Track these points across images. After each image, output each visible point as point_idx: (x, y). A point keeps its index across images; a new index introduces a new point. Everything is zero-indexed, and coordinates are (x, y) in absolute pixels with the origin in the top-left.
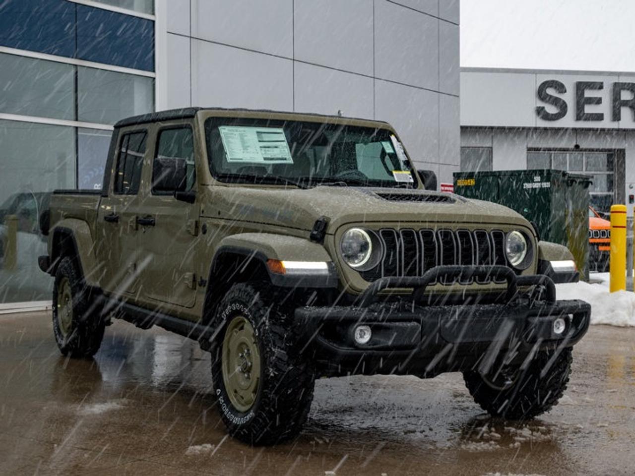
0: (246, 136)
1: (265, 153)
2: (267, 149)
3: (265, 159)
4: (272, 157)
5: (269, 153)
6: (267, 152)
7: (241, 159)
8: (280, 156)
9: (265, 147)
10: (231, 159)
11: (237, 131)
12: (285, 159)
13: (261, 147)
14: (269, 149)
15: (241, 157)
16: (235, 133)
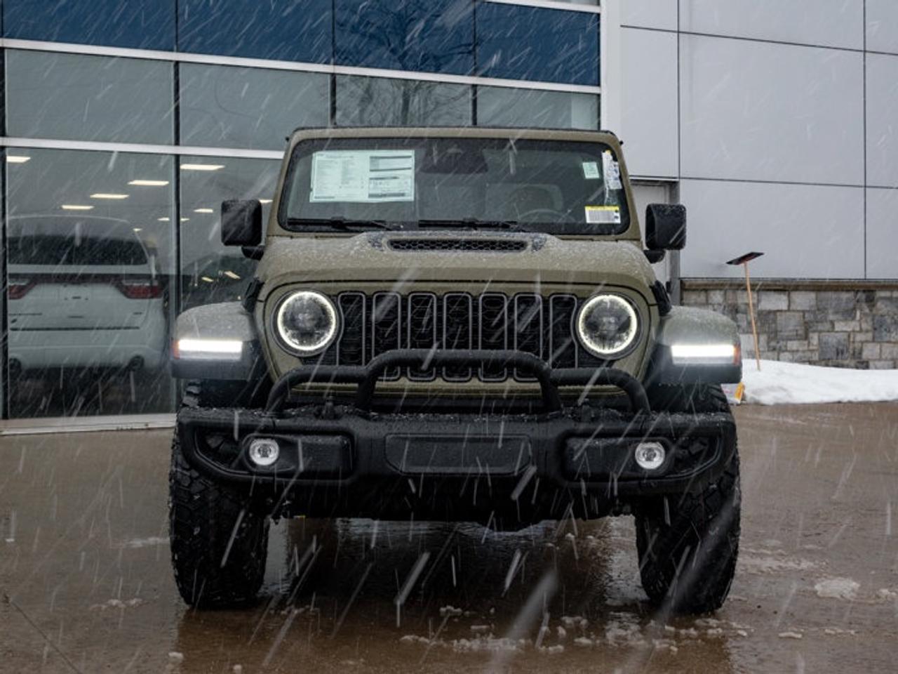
0: (353, 164)
1: (374, 188)
2: (379, 181)
3: (371, 196)
4: (384, 193)
5: (382, 186)
6: (379, 186)
7: (333, 197)
8: (396, 191)
9: (377, 179)
10: (316, 198)
11: (340, 157)
12: (403, 195)
13: (371, 179)
14: (383, 181)
15: (333, 195)
16: (338, 160)
